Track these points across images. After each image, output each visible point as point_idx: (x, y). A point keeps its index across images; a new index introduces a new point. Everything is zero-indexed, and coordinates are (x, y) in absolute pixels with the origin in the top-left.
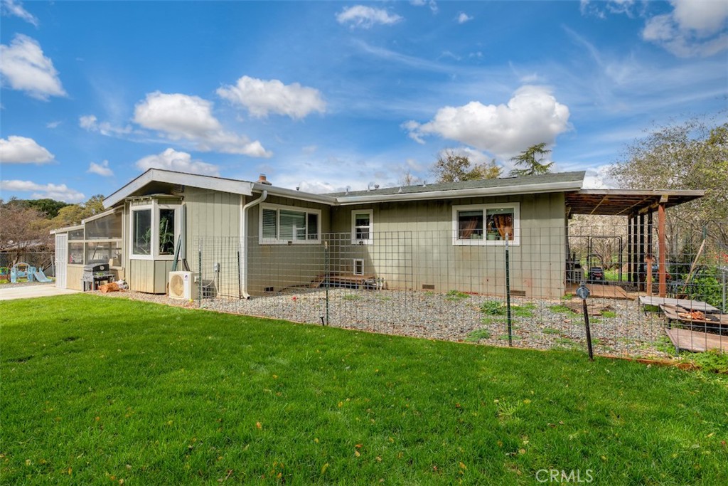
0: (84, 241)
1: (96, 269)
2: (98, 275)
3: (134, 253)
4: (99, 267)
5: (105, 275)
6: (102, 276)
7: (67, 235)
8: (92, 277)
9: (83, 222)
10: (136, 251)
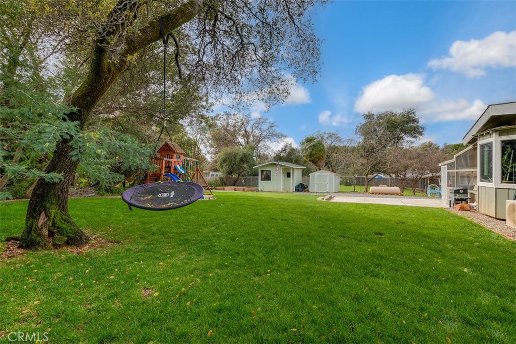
0: (455, 171)
1: (457, 192)
2: (458, 196)
3: (481, 181)
4: (459, 190)
5: (463, 197)
6: (460, 198)
7: (446, 166)
8: (453, 197)
9: (455, 157)
10: (483, 180)
